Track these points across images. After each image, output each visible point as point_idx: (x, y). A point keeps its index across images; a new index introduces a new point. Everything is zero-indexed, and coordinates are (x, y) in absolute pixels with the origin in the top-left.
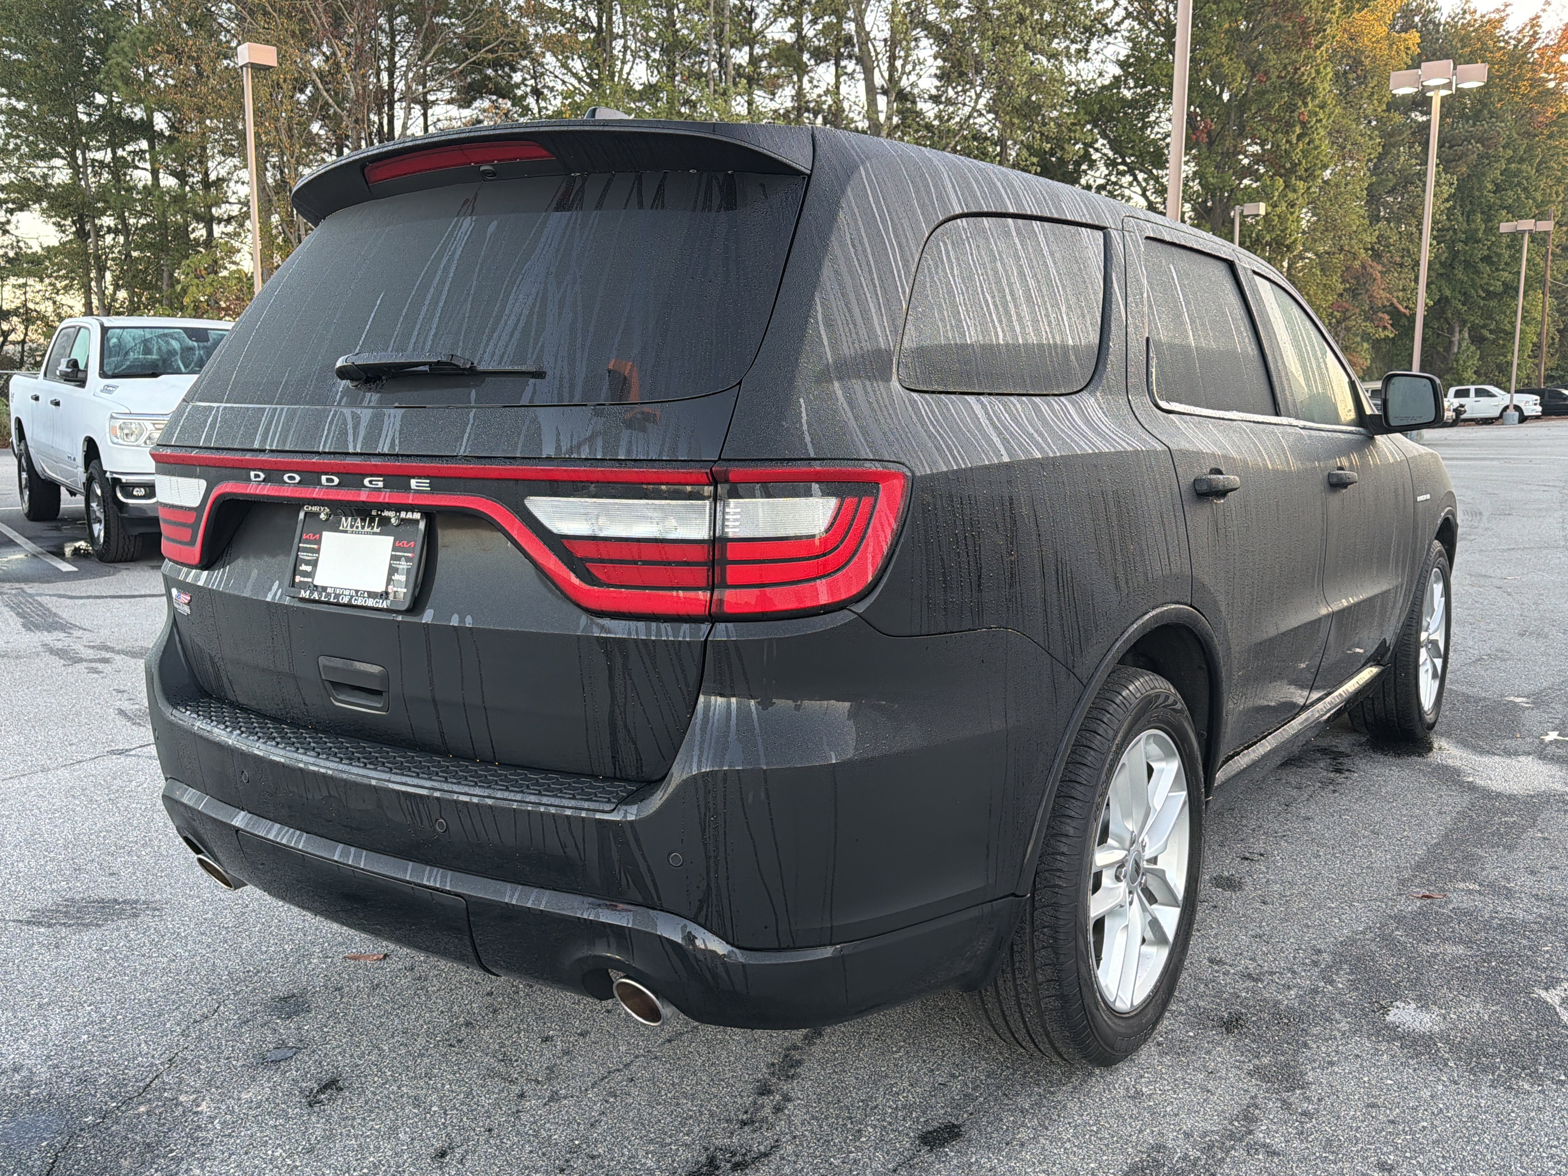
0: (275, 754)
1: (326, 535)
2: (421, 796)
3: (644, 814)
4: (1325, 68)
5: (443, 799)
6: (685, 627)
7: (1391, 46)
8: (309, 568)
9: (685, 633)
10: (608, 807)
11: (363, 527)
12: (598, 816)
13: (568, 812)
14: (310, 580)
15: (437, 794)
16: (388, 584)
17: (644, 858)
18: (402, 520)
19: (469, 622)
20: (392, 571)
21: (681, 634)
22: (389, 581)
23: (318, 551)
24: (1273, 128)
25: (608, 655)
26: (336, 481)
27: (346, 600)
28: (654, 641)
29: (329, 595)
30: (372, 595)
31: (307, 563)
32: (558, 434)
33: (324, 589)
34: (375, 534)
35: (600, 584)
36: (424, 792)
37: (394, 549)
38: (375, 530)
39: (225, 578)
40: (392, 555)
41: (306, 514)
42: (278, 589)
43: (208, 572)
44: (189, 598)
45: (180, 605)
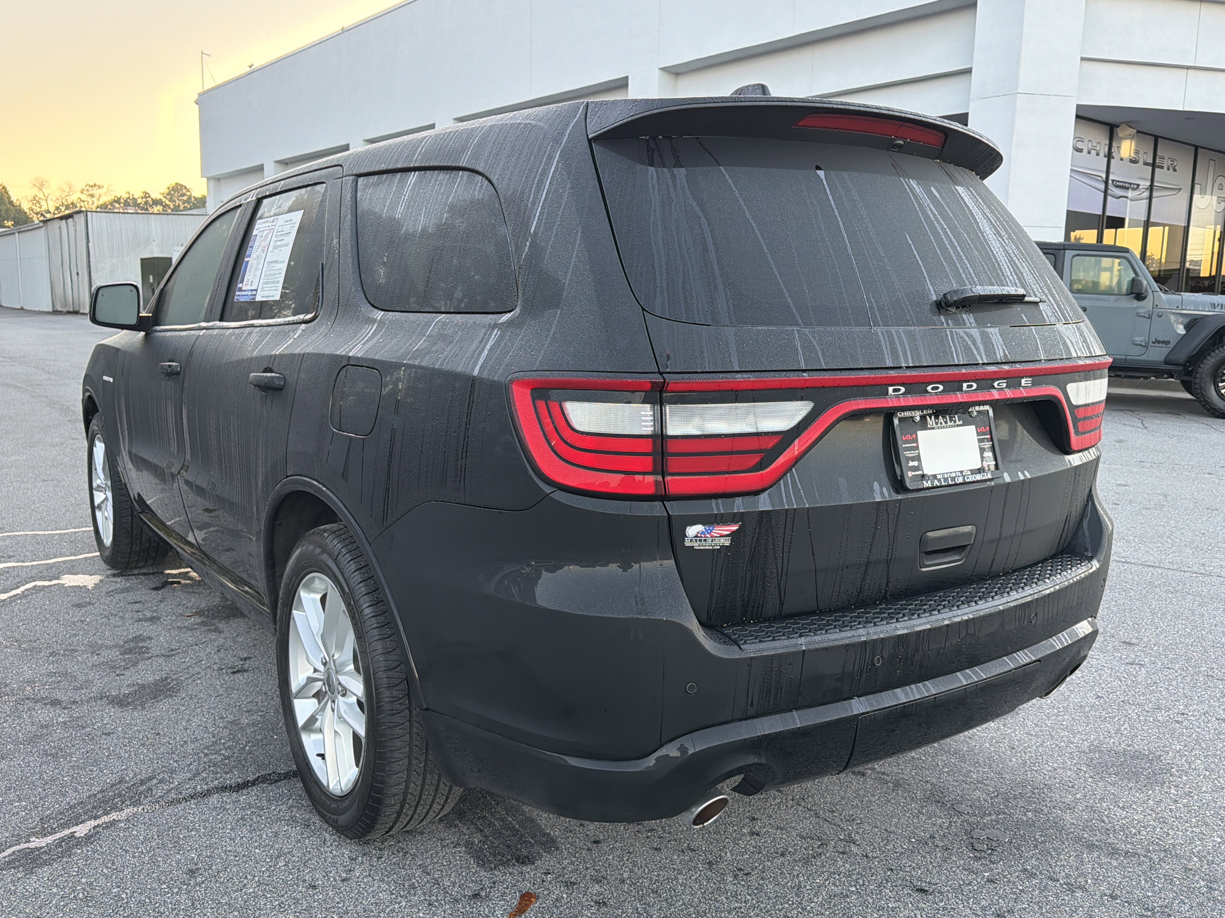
0: (921, 625)
1: (920, 433)
8: (916, 463)
11: (946, 422)
14: (920, 472)
16: (982, 461)
18: (976, 412)
20: (982, 450)
22: (982, 458)
23: (917, 448)
26: (975, 386)
27: (960, 480)
29: (939, 480)
30: (974, 472)
31: (913, 459)
33: (935, 476)
34: (958, 426)
37: (977, 434)
38: (957, 423)
39: (803, 494)
40: (978, 439)
41: (901, 420)
42: (881, 488)
43: (769, 495)
44: (735, 528)
45: (705, 540)
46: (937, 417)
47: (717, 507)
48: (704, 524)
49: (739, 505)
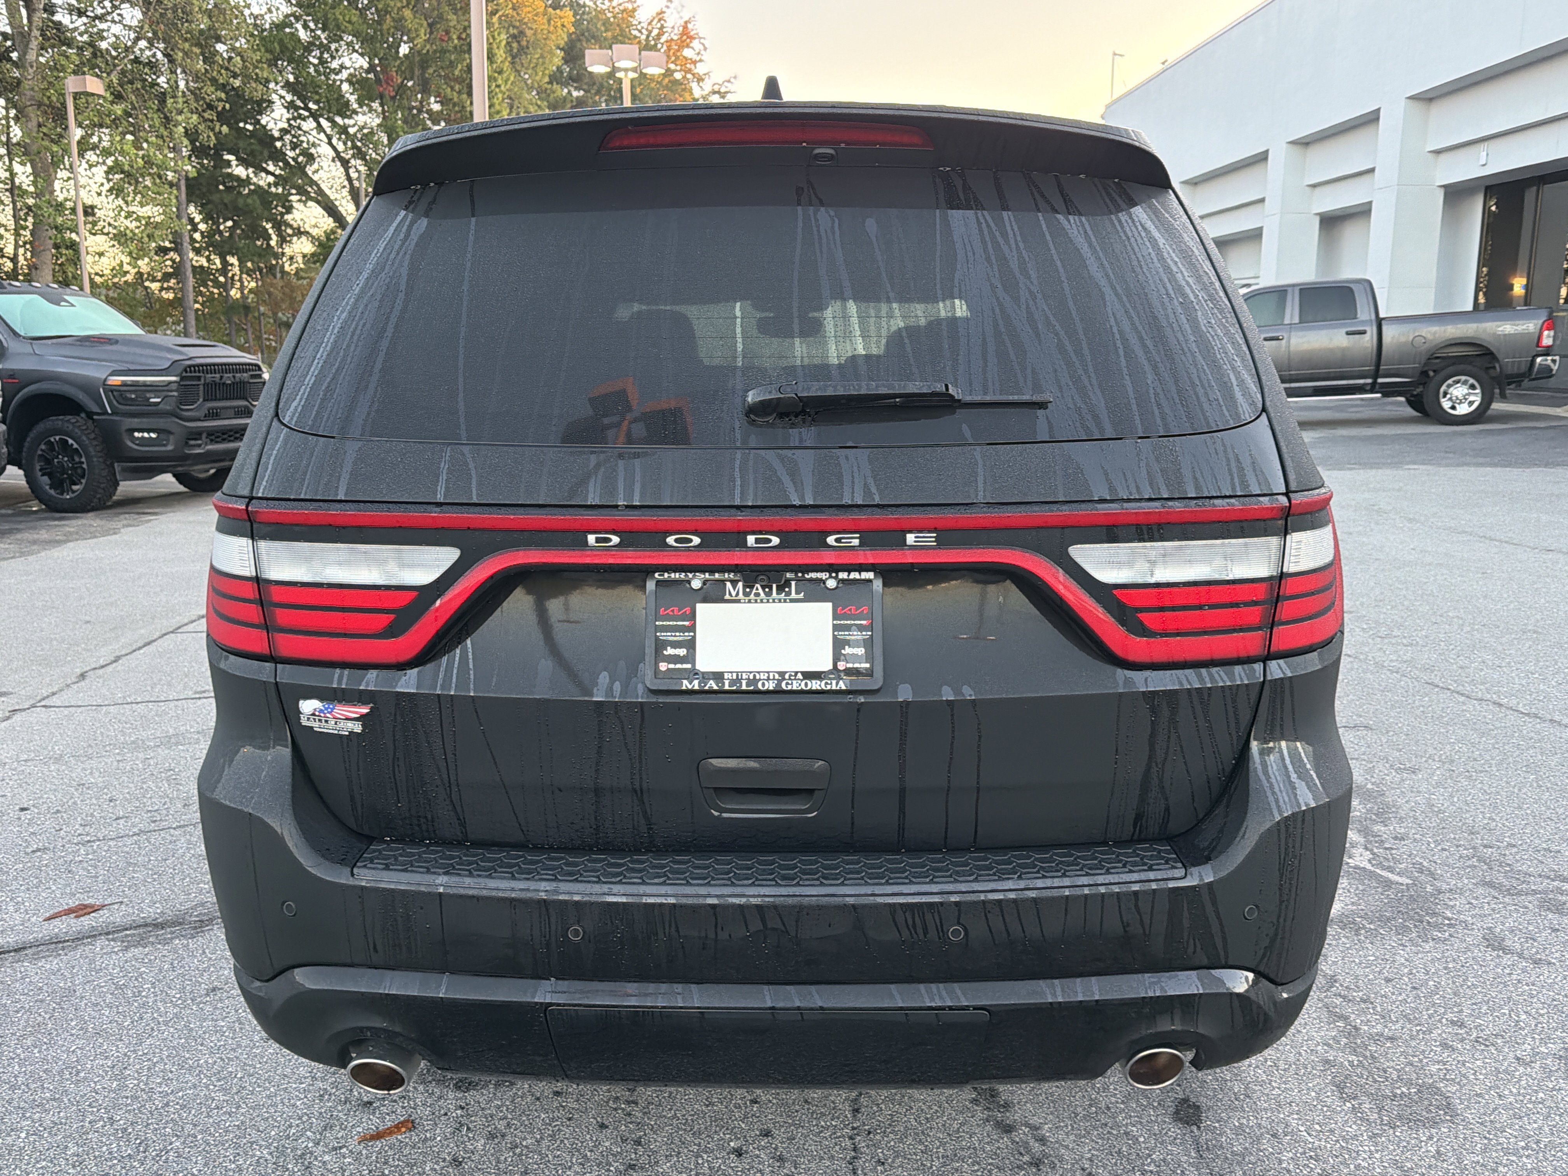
1: (700, 607)
2: (931, 905)
3: (1223, 874)
4: (499, 34)
5: (966, 903)
6: (1238, 669)
7: (549, 21)
8: (681, 652)
9: (1240, 675)
10: (1180, 873)
11: (769, 594)
12: (1172, 884)
13: (1136, 887)
14: (689, 666)
15: (954, 898)
16: (836, 659)
17: (1219, 918)
18: (843, 580)
19: (969, 693)
20: (840, 644)
21: (1237, 677)
22: (837, 656)
23: (692, 628)
24: (457, 87)
25: (1154, 710)
26: (776, 541)
27: (771, 686)
28: (1209, 688)
30: (809, 675)
31: (681, 644)
32: (1106, 474)
33: (723, 674)
34: (792, 601)
35: (1151, 634)
36: (936, 899)
37: (835, 617)
38: (793, 595)
39: (472, 677)
40: (834, 625)
41: (658, 582)
42: (612, 682)
43: (419, 672)
44: (365, 711)
45: (326, 721)
46: (749, 585)
47: (340, 679)
48: (321, 699)
49: (371, 680)
